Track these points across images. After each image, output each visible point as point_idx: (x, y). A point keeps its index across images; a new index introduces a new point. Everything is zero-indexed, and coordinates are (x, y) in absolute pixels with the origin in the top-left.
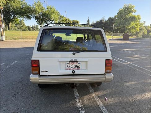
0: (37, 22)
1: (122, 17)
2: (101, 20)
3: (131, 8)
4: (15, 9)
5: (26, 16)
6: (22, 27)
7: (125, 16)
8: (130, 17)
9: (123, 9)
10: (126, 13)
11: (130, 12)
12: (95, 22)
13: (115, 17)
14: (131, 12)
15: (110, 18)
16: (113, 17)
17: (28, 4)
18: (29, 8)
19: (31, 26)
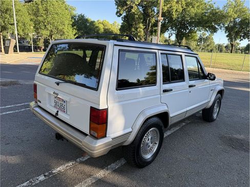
0: (227, 36)
4: (191, 18)
5: (209, 27)
6: (208, 45)
17: (215, 6)
18: (216, 13)
19: (225, 45)
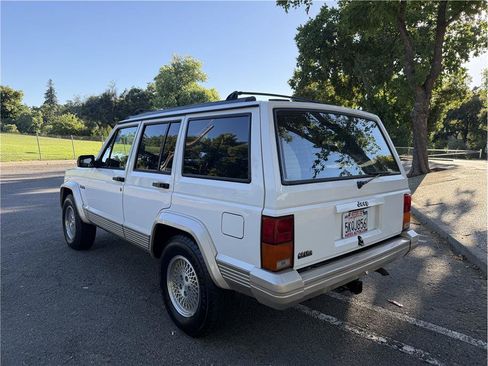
1: (171, 90)
2: (105, 95)
3: (194, 68)
7: (180, 89)
8: (195, 93)
9: (171, 67)
10: (181, 79)
11: (193, 80)
12: (83, 100)
13: (149, 88)
14: (194, 78)
15: (134, 91)
16: (144, 88)
